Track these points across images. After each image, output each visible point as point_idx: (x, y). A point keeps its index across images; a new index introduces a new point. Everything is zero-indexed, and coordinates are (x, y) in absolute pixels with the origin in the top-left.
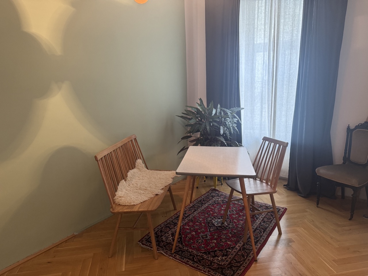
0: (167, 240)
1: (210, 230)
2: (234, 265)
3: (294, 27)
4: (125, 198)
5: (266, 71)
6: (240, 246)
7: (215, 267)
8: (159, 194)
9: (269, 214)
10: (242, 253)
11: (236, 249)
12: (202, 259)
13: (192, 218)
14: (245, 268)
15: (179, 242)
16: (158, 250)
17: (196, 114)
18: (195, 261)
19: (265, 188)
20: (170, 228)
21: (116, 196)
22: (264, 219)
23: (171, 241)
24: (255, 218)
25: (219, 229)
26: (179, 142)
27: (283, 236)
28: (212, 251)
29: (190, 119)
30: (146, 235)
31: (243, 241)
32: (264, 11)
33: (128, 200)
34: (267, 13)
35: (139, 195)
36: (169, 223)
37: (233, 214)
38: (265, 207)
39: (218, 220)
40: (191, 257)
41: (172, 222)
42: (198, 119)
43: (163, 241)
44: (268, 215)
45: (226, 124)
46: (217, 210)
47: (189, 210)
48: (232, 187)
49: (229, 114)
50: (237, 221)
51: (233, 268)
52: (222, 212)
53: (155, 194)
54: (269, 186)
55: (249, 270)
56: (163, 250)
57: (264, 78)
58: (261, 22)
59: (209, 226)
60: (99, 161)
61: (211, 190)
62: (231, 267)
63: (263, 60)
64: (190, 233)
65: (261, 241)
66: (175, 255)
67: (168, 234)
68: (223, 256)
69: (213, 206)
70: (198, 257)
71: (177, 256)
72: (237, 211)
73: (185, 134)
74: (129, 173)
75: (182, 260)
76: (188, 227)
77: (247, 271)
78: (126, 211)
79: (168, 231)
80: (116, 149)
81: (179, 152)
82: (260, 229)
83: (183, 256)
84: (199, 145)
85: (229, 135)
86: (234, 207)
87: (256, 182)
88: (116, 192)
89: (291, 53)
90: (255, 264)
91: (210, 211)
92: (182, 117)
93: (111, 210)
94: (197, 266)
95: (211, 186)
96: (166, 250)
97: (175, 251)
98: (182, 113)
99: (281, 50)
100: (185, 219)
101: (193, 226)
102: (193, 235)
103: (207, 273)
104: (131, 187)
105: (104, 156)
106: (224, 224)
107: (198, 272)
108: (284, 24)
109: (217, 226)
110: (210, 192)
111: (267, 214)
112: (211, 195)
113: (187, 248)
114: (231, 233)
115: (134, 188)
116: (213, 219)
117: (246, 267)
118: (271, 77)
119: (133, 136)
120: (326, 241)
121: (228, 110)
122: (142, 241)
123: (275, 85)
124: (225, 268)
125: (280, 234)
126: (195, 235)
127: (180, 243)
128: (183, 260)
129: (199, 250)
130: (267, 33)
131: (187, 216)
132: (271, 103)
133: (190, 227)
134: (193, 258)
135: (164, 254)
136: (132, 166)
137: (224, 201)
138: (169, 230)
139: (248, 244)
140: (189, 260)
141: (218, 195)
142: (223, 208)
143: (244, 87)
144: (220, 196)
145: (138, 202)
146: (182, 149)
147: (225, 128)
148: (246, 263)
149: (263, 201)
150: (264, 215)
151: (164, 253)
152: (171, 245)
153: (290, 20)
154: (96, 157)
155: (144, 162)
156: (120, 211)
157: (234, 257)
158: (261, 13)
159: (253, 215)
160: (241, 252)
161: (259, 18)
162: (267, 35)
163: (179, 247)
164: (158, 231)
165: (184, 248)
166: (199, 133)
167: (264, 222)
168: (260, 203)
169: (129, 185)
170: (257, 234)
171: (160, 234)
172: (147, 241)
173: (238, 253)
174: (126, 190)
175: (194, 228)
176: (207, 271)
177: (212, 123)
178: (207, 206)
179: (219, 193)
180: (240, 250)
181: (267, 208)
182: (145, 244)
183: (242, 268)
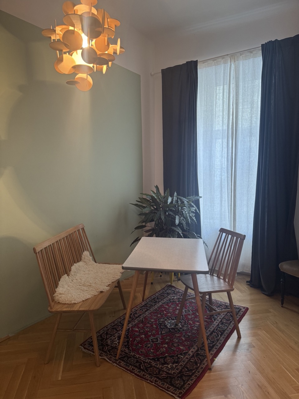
0: (112, 344)
1: (161, 333)
2: (185, 374)
3: (253, 114)
4: (66, 296)
5: (224, 159)
6: (193, 352)
7: (163, 376)
8: (104, 291)
9: (229, 314)
10: (196, 360)
11: (189, 355)
12: (149, 367)
13: (142, 319)
14: (197, 378)
15: (125, 346)
16: (100, 355)
17: (151, 202)
18: (141, 369)
19: (222, 285)
20: (116, 330)
21: (56, 293)
22: (223, 320)
23: (117, 345)
24: (213, 319)
25: (171, 332)
26: (133, 232)
27: (243, 340)
28: (162, 358)
29: (144, 207)
30: (89, 338)
31: (197, 346)
32: (222, 98)
33: (69, 298)
34: (224, 99)
35: (81, 292)
36: (116, 324)
37: (189, 315)
38: (224, 306)
39: (171, 321)
40: (138, 364)
41: (120, 323)
42: (154, 208)
43: (107, 345)
44: (228, 316)
45: (183, 214)
46: (171, 309)
47: (141, 310)
48: (186, 284)
49: (185, 202)
50: (193, 322)
51: (184, 378)
52: (177, 312)
53: (100, 291)
54: (227, 283)
55: (202, 380)
56: (107, 355)
57: (223, 165)
58: (219, 109)
59: (161, 328)
60: (38, 254)
61: (167, 287)
62: (181, 377)
63: (221, 147)
64: (139, 336)
65: (217, 346)
66: (120, 361)
67: (114, 336)
68: (173, 363)
69: (168, 305)
70: (145, 364)
71: (122, 363)
72: (194, 311)
73: (139, 223)
74: (73, 266)
75: (127, 367)
76: (137, 329)
77: (200, 381)
78: (65, 310)
79: (114, 334)
80: (60, 240)
81: (133, 243)
82: (218, 332)
83: (128, 363)
84: (155, 235)
85: (185, 225)
86: (191, 307)
87: (213, 278)
88: (57, 288)
89: (250, 141)
90: (209, 373)
91: (163, 311)
92: (136, 205)
93: (49, 309)
94: (143, 375)
95: (167, 282)
96: (110, 356)
97: (119, 356)
98: (137, 201)
99: (240, 137)
100: (135, 319)
101: (143, 328)
102: (142, 339)
103: (153, 383)
104: (74, 282)
105: (45, 248)
106: (178, 326)
107: (144, 382)
108: (242, 111)
109: (169, 328)
110: (166, 289)
111: (226, 314)
112: (166, 292)
113: (133, 354)
114: (184, 336)
115: (77, 284)
116: (166, 320)
117: (199, 377)
118: (230, 165)
119: (80, 226)
120: (290, 346)
121: (184, 198)
122: (84, 345)
123: (234, 173)
124: (175, 378)
125: (239, 337)
126: (144, 339)
127: (127, 347)
128: (129, 367)
129: (147, 356)
130: (225, 120)
131: (137, 316)
132: (231, 192)
133: (139, 329)
134: (140, 365)
135: (107, 361)
136: (78, 258)
137: (180, 299)
138: (116, 333)
139: (203, 349)
140: (135, 368)
141: (174, 293)
142: (178, 308)
143: (202, 174)
144: (176, 293)
145: (80, 300)
146: (135, 240)
147: (182, 218)
148: (198, 372)
149: (223, 300)
150: (222, 315)
151: (107, 359)
152: (116, 350)
153: (249, 107)
154: (34, 249)
155: (92, 254)
156: (58, 310)
157: (186, 364)
158: (219, 100)
159: (211, 316)
160: (194, 359)
161: (217, 105)
162: (226, 121)
163: (125, 352)
164: (103, 333)
165: (130, 353)
166: (154, 222)
167: (222, 324)
168: (219, 302)
169: (72, 281)
170: (214, 337)
171: (105, 337)
172: (90, 345)
173: (190, 359)
174: (68, 286)
175: (144, 331)
176: (154, 382)
177: (168, 212)
178: (161, 305)
179: (176, 289)
180: (193, 356)
181: (227, 307)
182: (87, 348)
183: (194, 378)
